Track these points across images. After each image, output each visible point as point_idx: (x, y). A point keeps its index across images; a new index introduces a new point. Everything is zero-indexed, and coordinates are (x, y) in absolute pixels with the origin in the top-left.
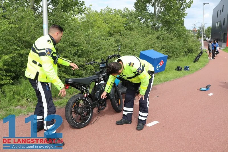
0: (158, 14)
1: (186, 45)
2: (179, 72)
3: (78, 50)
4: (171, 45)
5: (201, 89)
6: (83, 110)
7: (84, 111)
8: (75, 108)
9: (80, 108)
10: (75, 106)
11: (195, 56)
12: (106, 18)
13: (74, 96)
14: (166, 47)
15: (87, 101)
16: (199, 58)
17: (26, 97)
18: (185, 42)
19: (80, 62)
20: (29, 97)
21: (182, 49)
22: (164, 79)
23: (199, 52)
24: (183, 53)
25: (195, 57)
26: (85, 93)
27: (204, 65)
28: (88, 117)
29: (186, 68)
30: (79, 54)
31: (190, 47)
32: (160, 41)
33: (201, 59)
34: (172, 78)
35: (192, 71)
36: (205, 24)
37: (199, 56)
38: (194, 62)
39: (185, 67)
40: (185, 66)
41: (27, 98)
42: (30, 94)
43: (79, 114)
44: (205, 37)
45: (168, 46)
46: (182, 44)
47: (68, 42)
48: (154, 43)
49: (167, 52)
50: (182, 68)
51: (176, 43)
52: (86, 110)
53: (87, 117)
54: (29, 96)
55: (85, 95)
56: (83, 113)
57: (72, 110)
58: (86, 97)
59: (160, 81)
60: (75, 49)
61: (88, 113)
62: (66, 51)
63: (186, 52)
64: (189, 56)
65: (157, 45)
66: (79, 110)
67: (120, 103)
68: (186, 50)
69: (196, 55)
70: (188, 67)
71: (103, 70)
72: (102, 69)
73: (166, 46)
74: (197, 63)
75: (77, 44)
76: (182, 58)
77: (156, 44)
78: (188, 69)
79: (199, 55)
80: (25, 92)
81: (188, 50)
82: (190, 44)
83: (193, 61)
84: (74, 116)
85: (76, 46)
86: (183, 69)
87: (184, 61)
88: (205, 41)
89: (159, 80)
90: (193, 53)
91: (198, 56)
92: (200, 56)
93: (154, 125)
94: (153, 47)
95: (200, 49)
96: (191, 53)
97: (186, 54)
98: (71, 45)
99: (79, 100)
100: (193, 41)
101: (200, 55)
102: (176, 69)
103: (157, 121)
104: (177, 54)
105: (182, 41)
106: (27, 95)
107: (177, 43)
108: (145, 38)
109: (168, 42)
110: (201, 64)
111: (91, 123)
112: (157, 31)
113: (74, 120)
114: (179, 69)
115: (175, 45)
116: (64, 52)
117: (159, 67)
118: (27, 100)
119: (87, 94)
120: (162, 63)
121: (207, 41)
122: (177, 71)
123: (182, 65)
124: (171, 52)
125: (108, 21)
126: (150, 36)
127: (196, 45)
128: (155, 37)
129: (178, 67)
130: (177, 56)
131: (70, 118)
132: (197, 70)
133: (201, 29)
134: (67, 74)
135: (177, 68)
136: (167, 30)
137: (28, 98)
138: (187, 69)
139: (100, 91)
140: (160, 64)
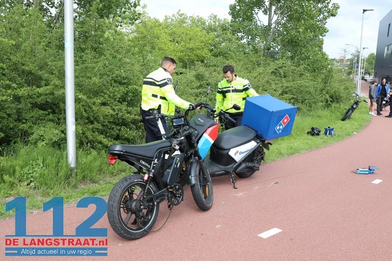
0: (275, 28)
1: (328, 88)
2: (315, 138)
3: (127, 92)
4: (300, 87)
5: (359, 172)
6: (141, 205)
7: (142, 207)
8: (125, 202)
9: (135, 200)
10: (126, 196)
11: (345, 109)
12: (174, 33)
13: (125, 179)
14: (290, 90)
15: (148, 188)
16: (352, 112)
17: (27, 179)
18: (325, 81)
19: (131, 115)
20: (32, 179)
21: (320, 95)
22: (288, 150)
23: (352, 101)
24: (322, 102)
25: (345, 111)
26: (144, 173)
27: (361, 126)
28: (150, 217)
29: (329, 131)
30: (129, 99)
31: (335, 92)
32: (279, 78)
33: (355, 115)
34: (301, 149)
35: (339, 137)
36: (364, 48)
37: (352, 109)
38: (343, 120)
39: (326, 129)
40: (327, 127)
41: (29, 181)
42: (35, 173)
43: (133, 212)
44: (362, 73)
45: (295, 88)
46: (321, 86)
47: (108, 76)
48: (268, 82)
49: (292, 101)
50: (320, 131)
51: (308, 83)
52: (147, 204)
53: (148, 219)
54: (32, 177)
55: (146, 177)
56: (141, 211)
57: (121, 204)
58: (147, 181)
59: (280, 153)
60: (122, 89)
61: (150, 211)
62: (105, 93)
63: (327, 102)
64: (333, 109)
65: (274, 86)
66: (134, 204)
67: (207, 194)
68: (328, 96)
69: (347, 108)
70: (332, 129)
71: (179, 130)
72: (176, 128)
73: (290, 88)
74: (347, 121)
75: (125, 81)
76: (320, 112)
77: (271, 84)
78: (333, 132)
79: (352, 107)
80: (26, 170)
81: (331, 97)
82: (336, 86)
83: (341, 117)
84: (124, 215)
85: (124, 83)
86: (323, 132)
87: (324, 118)
88: (363, 81)
89: (278, 153)
90: (341, 103)
91: (349, 109)
92: (355, 108)
93: (273, 236)
94: (266, 91)
95: (354, 94)
96: (338, 102)
97: (328, 106)
98: (115, 81)
99: (134, 185)
100: (341, 81)
101: (355, 106)
102: (308, 133)
103: (278, 229)
104: (310, 104)
105: (320, 80)
106: (29, 176)
107: (312, 83)
108: (250, 72)
109: (294, 81)
110: (356, 123)
111: (155, 230)
112: (272, 59)
113: (124, 223)
114: (314, 132)
115: (307, 87)
116: (102, 94)
117: (281, 127)
118: (28, 184)
119: (149, 174)
120: (286, 120)
121: (366, 80)
122: (310, 137)
123: (321, 125)
124: (300, 101)
125: (179, 39)
126: (260, 69)
127: (346, 88)
128: (270, 71)
129: (313, 129)
130: (310, 107)
131: (116, 220)
132: (349, 135)
133: (356, 58)
134: (106, 137)
135: (310, 130)
136: (292, 58)
137: (31, 181)
138: (330, 134)
139: (172, 170)
140: (283, 122)
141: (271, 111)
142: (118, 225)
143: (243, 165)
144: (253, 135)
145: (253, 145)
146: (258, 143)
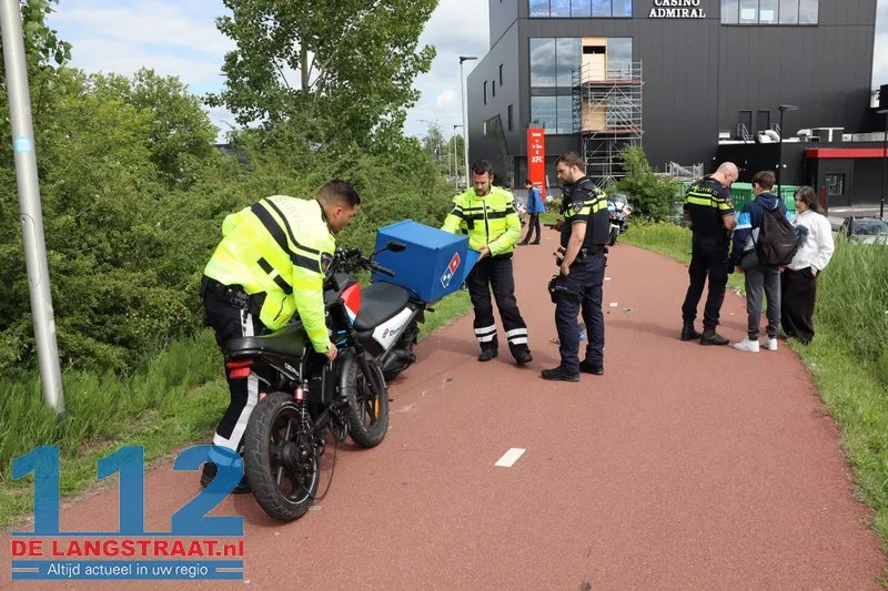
6: (302, 450)
7: (304, 453)
55: (299, 394)
58: (302, 402)
67: (377, 415)
93: (519, 461)
103: (518, 449)
117: (449, 276)
119: (302, 388)
120: (455, 263)
139: (324, 374)
140: (452, 266)
141: (434, 248)
142: (273, 494)
143: (393, 356)
144: (405, 297)
145: (407, 314)
146: (413, 311)
